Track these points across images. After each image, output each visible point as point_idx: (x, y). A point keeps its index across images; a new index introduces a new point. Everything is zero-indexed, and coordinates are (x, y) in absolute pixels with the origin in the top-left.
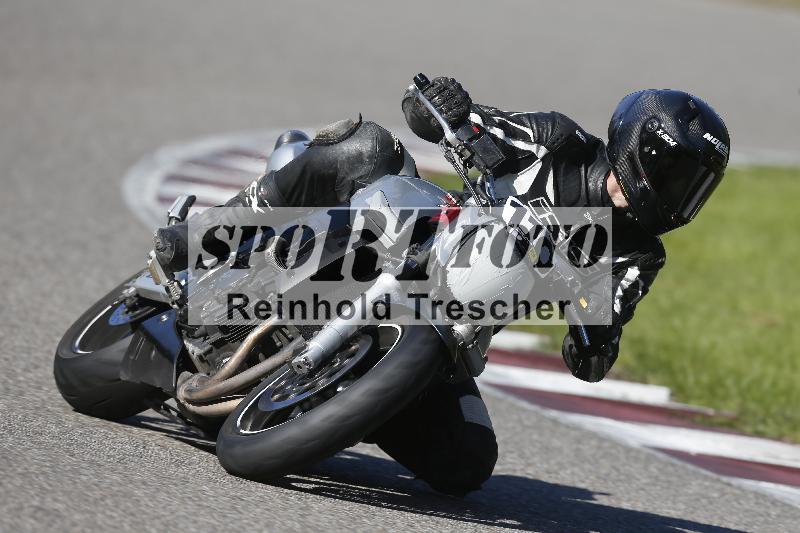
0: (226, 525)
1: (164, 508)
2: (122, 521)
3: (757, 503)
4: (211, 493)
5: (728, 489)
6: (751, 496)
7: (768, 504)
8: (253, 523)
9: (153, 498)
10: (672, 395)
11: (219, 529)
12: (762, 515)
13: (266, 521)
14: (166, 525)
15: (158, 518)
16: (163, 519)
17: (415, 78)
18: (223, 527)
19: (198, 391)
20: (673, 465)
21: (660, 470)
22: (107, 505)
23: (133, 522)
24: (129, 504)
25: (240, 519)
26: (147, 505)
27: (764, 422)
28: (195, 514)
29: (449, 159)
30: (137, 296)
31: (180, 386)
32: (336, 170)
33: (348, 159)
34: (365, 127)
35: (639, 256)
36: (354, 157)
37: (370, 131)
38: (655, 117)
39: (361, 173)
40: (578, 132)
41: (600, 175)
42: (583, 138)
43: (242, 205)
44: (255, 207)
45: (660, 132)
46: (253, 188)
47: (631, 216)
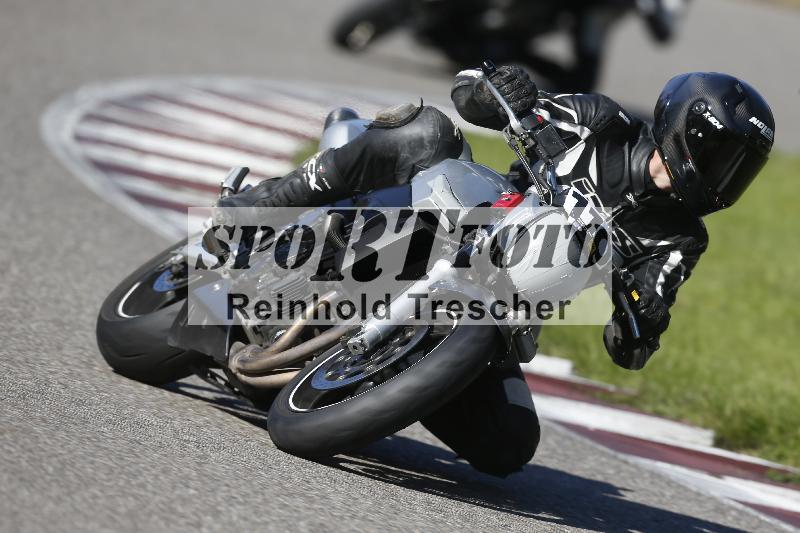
0: (123, 467)
1: (62, 446)
2: (20, 457)
3: (652, 483)
4: (110, 435)
5: (624, 467)
6: (647, 475)
7: (663, 484)
8: (149, 468)
9: (52, 436)
10: (575, 369)
11: (116, 471)
12: (656, 495)
13: (162, 466)
14: (63, 463)
15: (56, 456)
16: (61, 458)
18: (119, 470)
19: (251, 362)
20: (571, 439)
21: (557, 442)
22: (5, 439)
23: (30, 457)
24: (28, 440)
25: (137, 463)
26: (45, 443)
27: (664, 401)
28: (92, 455)
29: (514, 147)
30: (183, 263)
31: (232, 357)
32: (397, 153)
33: (410, 143)
34: (426, 112)
35: (682, 239)
36: (415, 141)
37: (431, 117)
38: (702, 100)
39: (421, 157)
40: (621, 114)
41: (644, 156)
42: (627, 120)
43: (299, 181)
44: (313, 184)
45: (707, 115)
46: (312, 165)
47: (674, 197)
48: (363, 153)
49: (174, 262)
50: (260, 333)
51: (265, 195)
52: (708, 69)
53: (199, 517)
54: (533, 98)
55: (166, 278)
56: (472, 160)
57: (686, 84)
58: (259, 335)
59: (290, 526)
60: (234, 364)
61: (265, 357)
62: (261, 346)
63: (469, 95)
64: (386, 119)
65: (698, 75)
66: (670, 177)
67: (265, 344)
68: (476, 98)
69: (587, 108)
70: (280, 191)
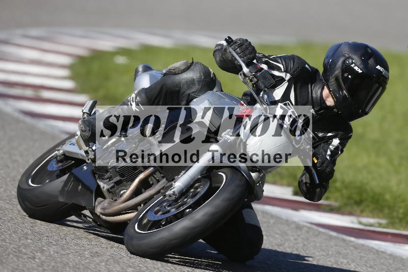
17: (226, 39)
19: (109, 209)
29: (245, 83)
30: (64, 154)
31: (97, 206)
32: (180, 88)
33: (187, 82)
34: (195, 65)
35: (339, 132)
36: (190, 81)
37: (198, 67)
38: (349, 58)
39: (193, 90)
40: (307, 66)
42: (309, 69)
45: (353, 65)
46: (133, 98)
47: (336, 111)
48: (161, 89)
49: (58, 154)
50: (111, 192)
52: (351, 40)
53: (34, 254)
54: (253, 55)
55: (54, 164)
56: (222, 91)
57: (340, 49)
58: (111, 194)
59: (80, 254)
60: (98, 210)
61: (116, 206)
62: (112, 199)
64: (173, 70)
65: (346, 44)
66: (334, 100)
67: (114, 198)
68: (224, 57)
69: (288, 63)
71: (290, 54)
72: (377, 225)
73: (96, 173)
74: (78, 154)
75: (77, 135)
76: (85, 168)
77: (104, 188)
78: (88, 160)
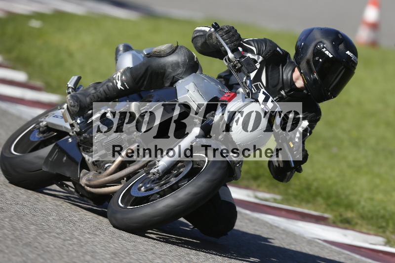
17: (213, 25)
19: (94, 180)
30: (47, 126)
31: (82, 178)
32: (165, 70)
33: (172, 65)
34: (180, 48)
35: (308, 114)
36: (175, 64)
37: (183, 51)
38: (321, 42)
39: (178, 72)
40: (278, 49)
41: (289, 71)
42: (281, 52)
43: (111, 84)
44: (119, 86)
45: (324, 50)
46: (118, 76)
47: (306, 92)
48: (147, 70)
49: (42, 126)
51: (93, 91)
52: (323, 26)
55: (36, 134)
57: (312, 33)
58: (96, 166)
60: (83, 182)
61: (101, 178)
62: (97, 172)
63: (203, 40)
64: (158, 52)
65: (318, 29)
67: (99, 171)
68: (207, 42)
69: (261, 46)
70: (101, 89)
71: (262, 37)
72: (272, 200)
73: (81, 146)
74: (61, 126)
75: (63, 109)
76: (70, 140)
77: (89, 160)
78: (73, 133)
